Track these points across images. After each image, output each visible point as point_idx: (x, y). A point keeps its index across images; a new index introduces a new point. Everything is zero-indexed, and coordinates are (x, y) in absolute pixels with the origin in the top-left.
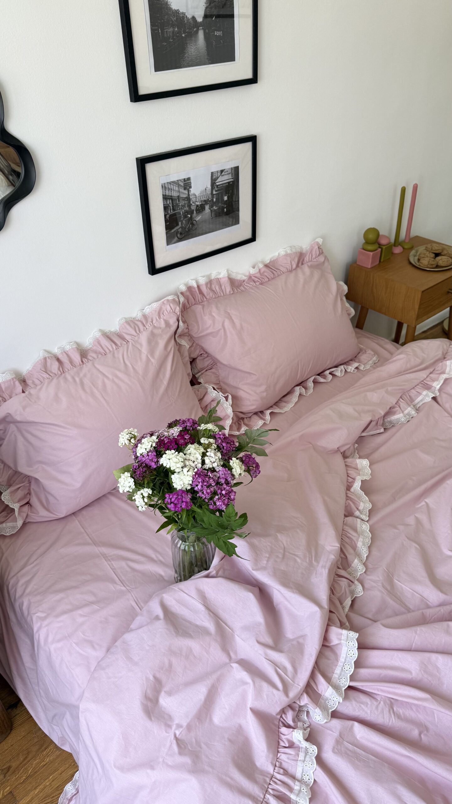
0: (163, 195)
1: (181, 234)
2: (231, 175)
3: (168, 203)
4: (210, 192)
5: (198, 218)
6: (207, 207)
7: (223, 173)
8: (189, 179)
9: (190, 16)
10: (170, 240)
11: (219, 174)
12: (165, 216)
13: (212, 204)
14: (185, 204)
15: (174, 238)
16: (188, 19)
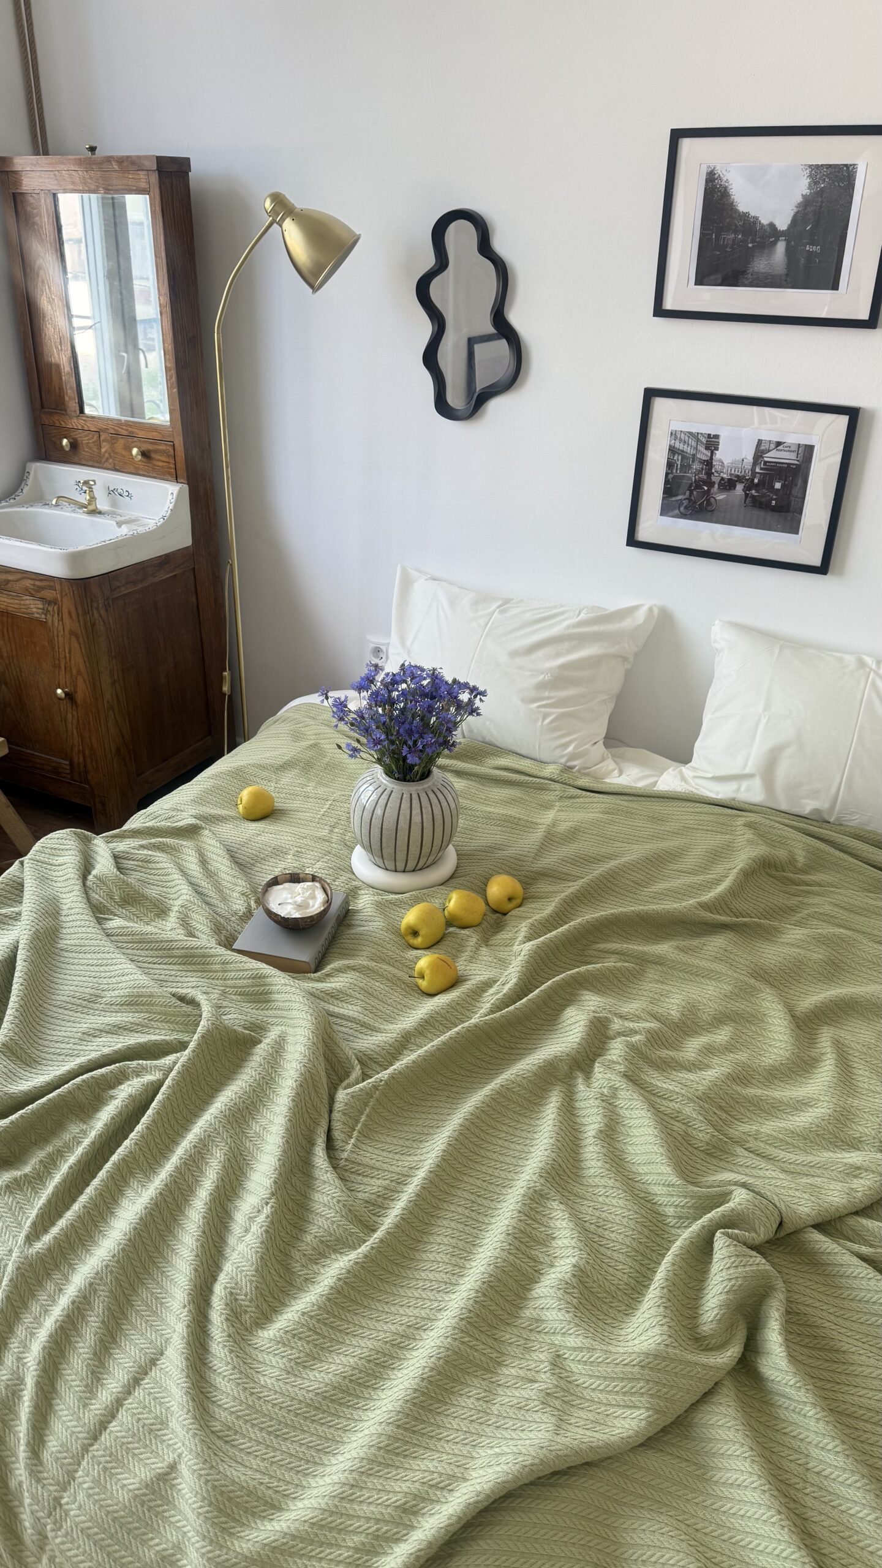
0: (670, 446)
1: (686, 508)
2: (795, 454)
3: (676, 458)
4: (750, 467)
5: (721, 497)
6: (740, 487)
7: (780, 447)
8: (717, 437)
9: (765, 221)
10: (665, 511)
11: (772, 446)
12: (667, 474)
13: (750, 485)
14: (702, 469)
15: (673, 509)
16: (762, 226)
